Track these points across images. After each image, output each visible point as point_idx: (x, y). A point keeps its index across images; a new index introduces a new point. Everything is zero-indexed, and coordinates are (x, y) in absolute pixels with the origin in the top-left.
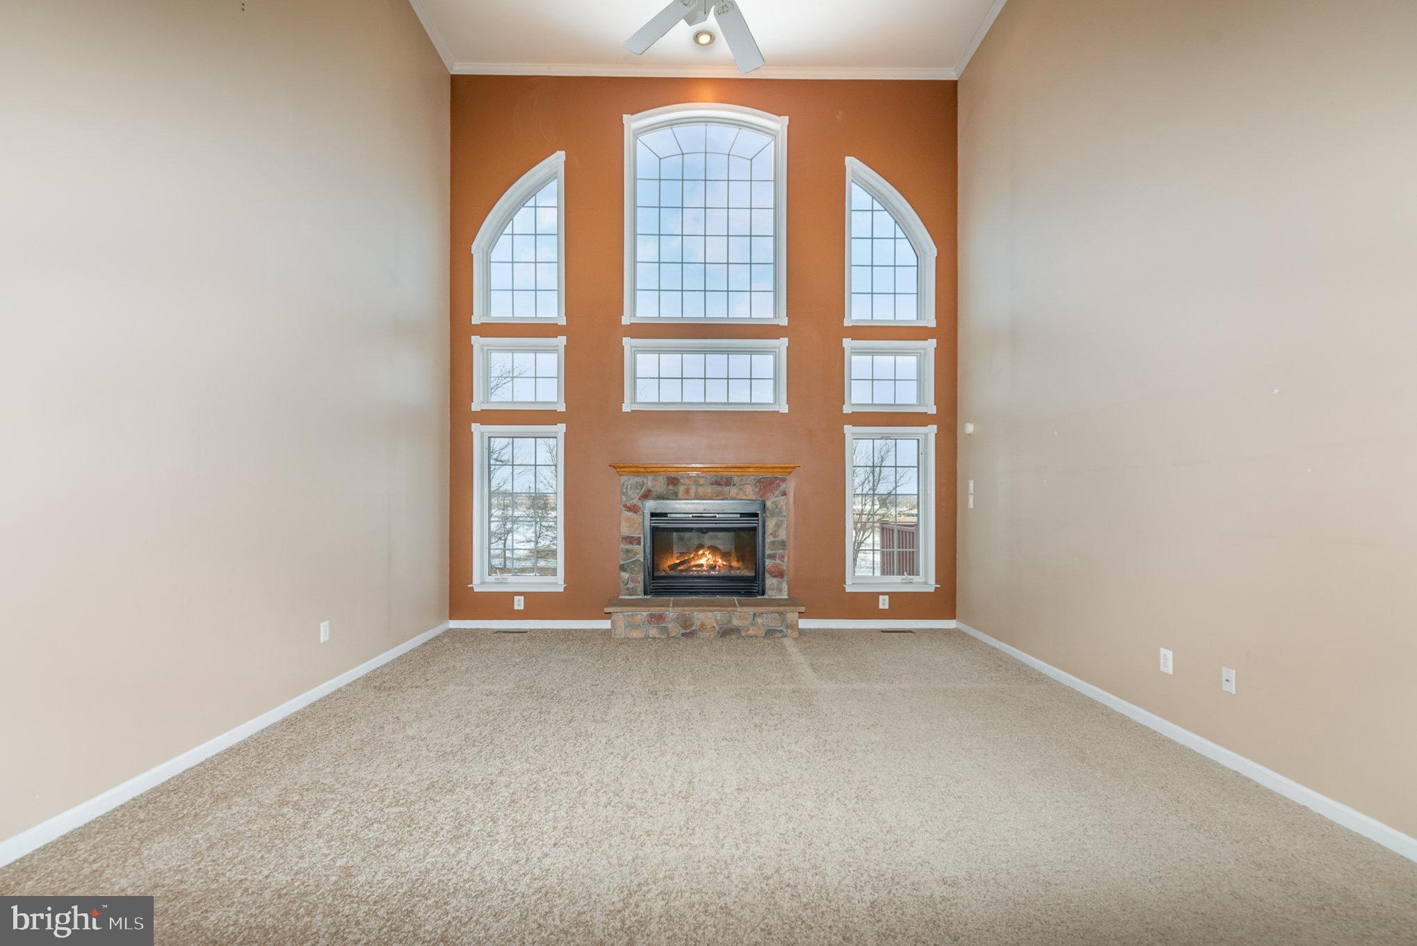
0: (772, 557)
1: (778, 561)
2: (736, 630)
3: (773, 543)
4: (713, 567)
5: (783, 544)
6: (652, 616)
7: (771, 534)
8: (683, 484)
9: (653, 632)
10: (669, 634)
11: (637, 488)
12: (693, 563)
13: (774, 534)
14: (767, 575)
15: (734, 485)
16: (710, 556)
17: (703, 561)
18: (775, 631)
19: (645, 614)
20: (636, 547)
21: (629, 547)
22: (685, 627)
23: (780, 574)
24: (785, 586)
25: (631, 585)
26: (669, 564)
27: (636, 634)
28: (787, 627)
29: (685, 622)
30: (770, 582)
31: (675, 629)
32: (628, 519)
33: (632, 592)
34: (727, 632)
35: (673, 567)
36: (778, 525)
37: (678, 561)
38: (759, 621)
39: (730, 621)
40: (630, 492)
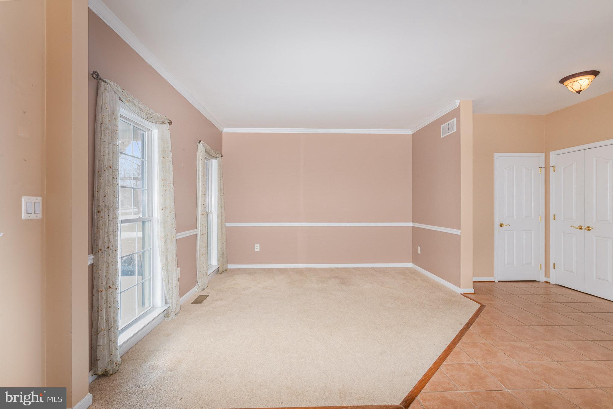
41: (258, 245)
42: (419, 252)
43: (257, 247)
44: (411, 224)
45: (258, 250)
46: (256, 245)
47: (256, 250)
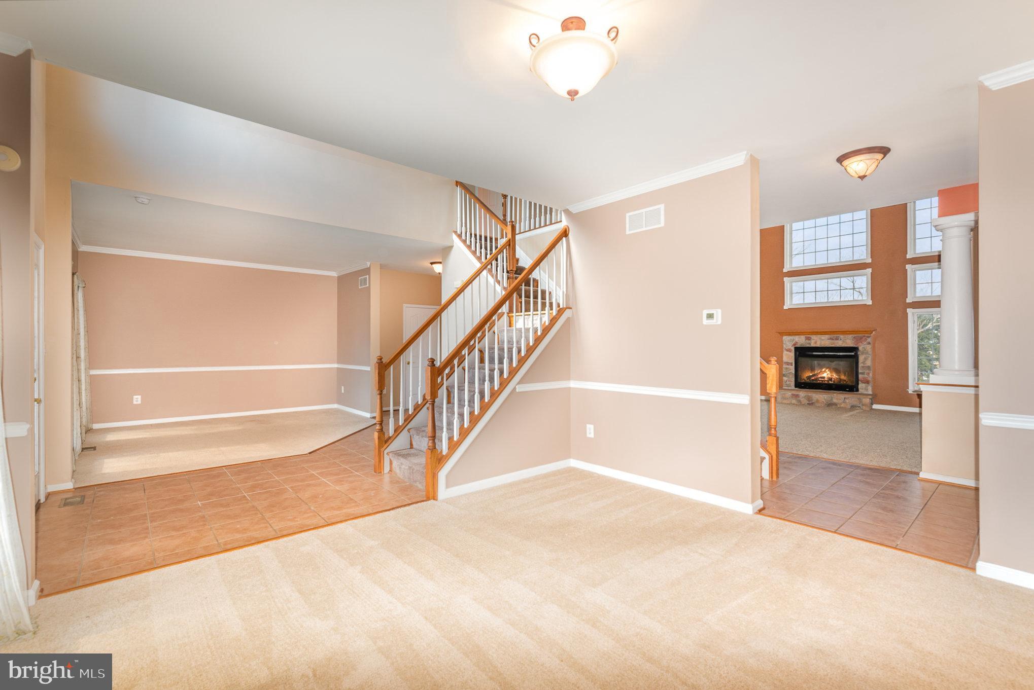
0: (863, 373)
1: (866, 376)
2: (835, 404)
3: (863, 367)
4: (831, 379)
5: (869, 368)
6: (793, 395)
7: (862, 363)
8: (814, 340)
9: (794, 401)
10: (801, 403)
11: (790, 342)
12: (819, 376)
13: (863, 363)
14: (860, 382)
15: (840, 339)
16: (829, 372)
17: (825, 375)
18: (856, 406)
19: (790, 393)
20: (790, 367)
21: (788, 366)
22: (809, 401)
23: (867, 382)
24: (870, 388)
25: (788, 383)
26: (807, 376)
27: (785, 401)
28: (863, 405)
29: (809, 398)
30: (861, 386)
31: (805, 401)
32: (786, 354)
33: (789, 386)
34: (830, 405)
35: (809, 377)
36: (866, 359)
37: (811, 374)
38: (847, 401)
39: (832, 400)
40: (788, 343)
41: (139, 397)
42: (343, 391)
43: (137, 399)
44: (336, 366)
45: (139, 402)
46: (135, 397)
47: (135, 403)
